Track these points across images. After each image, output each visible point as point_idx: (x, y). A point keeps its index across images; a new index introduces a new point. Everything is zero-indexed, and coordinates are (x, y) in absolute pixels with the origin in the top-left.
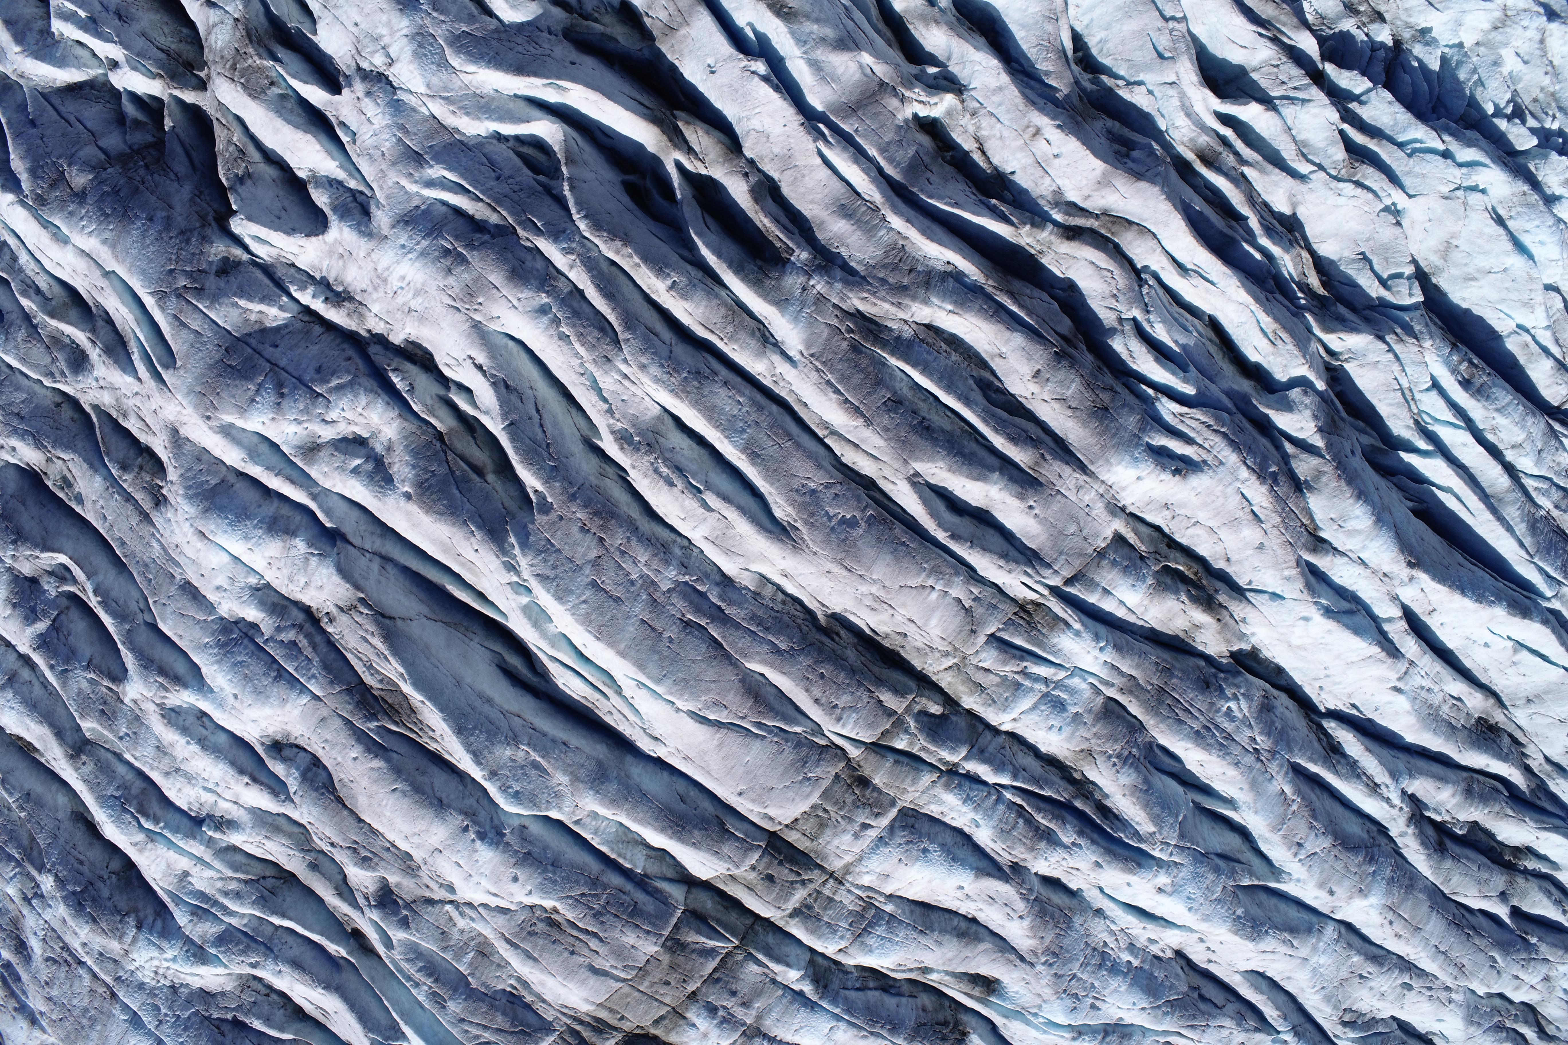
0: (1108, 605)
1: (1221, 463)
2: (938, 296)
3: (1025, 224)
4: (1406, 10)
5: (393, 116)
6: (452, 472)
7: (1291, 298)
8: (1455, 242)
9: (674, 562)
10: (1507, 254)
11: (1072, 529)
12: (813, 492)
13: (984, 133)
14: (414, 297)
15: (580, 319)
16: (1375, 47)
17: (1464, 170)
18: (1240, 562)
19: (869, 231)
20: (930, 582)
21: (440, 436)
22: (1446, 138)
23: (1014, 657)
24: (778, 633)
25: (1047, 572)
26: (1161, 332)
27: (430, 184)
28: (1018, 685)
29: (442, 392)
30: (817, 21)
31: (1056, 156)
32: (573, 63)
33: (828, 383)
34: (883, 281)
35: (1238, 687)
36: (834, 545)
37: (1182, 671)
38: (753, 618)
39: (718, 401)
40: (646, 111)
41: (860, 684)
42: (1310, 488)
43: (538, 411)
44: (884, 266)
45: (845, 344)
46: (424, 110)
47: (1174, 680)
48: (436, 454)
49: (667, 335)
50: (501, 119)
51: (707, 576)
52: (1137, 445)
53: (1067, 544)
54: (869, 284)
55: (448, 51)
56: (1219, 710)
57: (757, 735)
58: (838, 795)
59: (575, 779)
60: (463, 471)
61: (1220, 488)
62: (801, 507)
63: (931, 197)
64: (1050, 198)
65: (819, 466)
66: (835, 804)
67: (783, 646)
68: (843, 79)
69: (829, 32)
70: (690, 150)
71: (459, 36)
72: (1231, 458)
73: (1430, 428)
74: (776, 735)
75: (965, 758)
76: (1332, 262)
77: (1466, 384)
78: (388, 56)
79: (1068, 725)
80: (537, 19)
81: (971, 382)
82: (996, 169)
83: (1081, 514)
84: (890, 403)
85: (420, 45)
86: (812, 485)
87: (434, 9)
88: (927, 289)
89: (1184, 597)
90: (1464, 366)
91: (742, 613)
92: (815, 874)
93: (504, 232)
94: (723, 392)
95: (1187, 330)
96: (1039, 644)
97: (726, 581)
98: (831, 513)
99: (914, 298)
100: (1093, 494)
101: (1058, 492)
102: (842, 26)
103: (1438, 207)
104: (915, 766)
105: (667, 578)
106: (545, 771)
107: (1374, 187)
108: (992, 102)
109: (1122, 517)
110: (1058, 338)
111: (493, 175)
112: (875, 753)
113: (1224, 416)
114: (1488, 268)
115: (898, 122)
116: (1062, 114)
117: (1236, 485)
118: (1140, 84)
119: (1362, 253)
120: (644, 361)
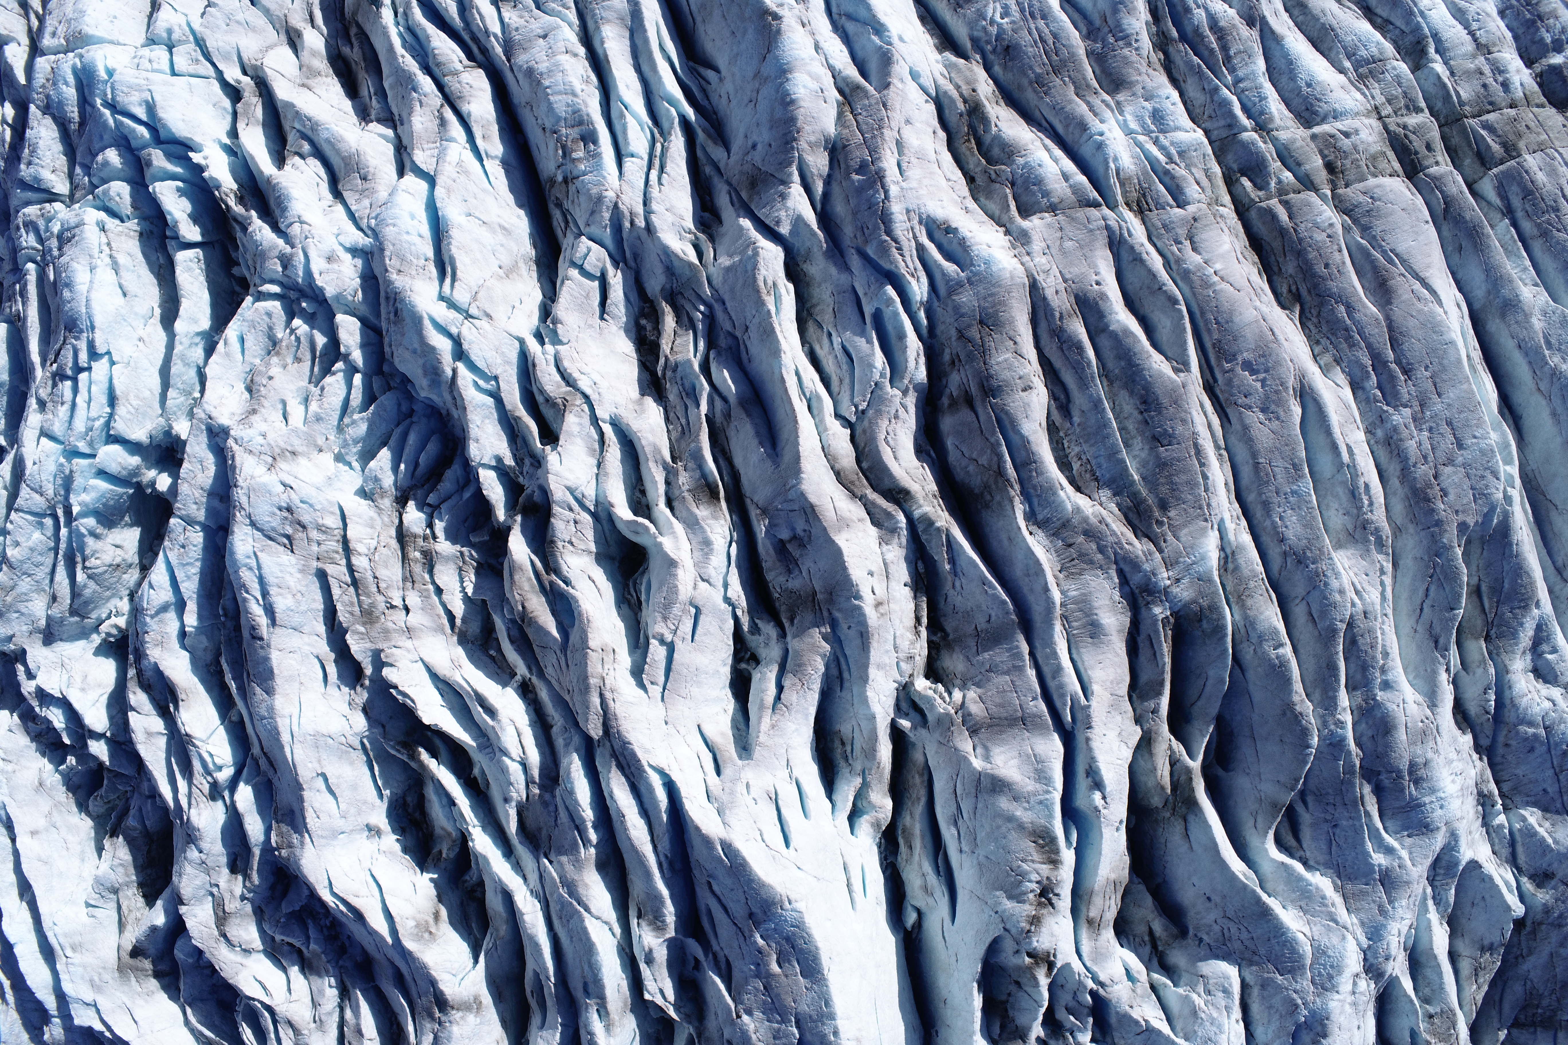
0: (1069, 165)
1: (908, 211)
2: (1064, 509)
3: (938, 530)
4: (372, 527)
5: (1385, 926)
6: (1498, 602)
7: (710, 319)
8: (501, 272)
9: (1389, 426)
10: (460, 226)
11: (1069, 244)
12: (1263, 410)
13: (910, 636)
14: (1452, 761)
15: (1365, 661)
16: (431, 511)
17: (454, 331)
18: (927, 124)
19: (1083, 601)
20: (1216, 279)
21: (1487, 639)
22: (449, 373)
23: (1173, 178)
24: (1339, 321)
25: (1112, 223)
26: (879, 359)
27: (1389, 851)
28: (1181, 154)
29: (1463, 673)
30: (1011, 819)
31: (871, 574)
32: (1209, 899)
33: (1206, 490)
34: (1101, 550)
35: (984, 29)
36: (1274, 357)
37: (1024, 74)
38: (1352, 345)
39: (1299, 529)
40: (1191, 818)
41: (1300, 240)
42: (827, 140)
43: (1421, 611)
44: (1091, 562)
45: (1172, 513)
46: (1355, 920)
47: (1038, 70)
48: (1500, 626)
49: (1299, 611)
50: (1300, 878)
51: (1367, 400)
52: (975, 274)
53: (1081, 235)
54: (1115, 554)
55: (1308, 962)
56: (1013, 22)
57: (1397, 255)
58: (1354, 171)
59: (1527, 316)
60: (1490, 599)
61: (921, 192)
62: (1281, 403)
63: (1004, 602)
64: (896, 540)
65: (1246, 428)
66: (1359, 167)
67: (1342, 308)
68: (1016, 753)
69: (1004, 803)
70: (1174, 762)
71: (1289, 972)
72: (897, 209)
73: (650, 123)
74: (1381, 246)
75: (1246, 130)
76: (627, 331)
77: (589, 138)
78: (1355, 984)
79: (1159, 96)
80: (1205, 959)
81: (1076, 419)
82: (915, 597)
83: (1054, 251)
84: (1165, 442)
85: (1331, 977)
86: (1261, 416)
87: (1297, 1006)
88: (1068, 521)
89: (994, 129)
90: (579, 154)
91: (1359, 354)
92: (1392, 127)
93: (1369, 774)
94: (1290, 534)
95: (844, 348)
96: (1145, 173)
97: (1355, 387)
98: (1259, 385)
99: (1085, 520)
100: (1037, 260)
101: (1065, 281)
102: (980, 806)
103: (500, 313)
104: (1285, 153)
105: (1401, 417)
106: (1545, 337)
107: (554, 371)
108: (890, 659)
109: (1013, 228)
110: (980, 410)
111: (1338, 831)
112: (1312, 183)
113: (870, 251)
114: (484, 228)
115: (979, 691)
116: (839, 610)
117: (904, 184)
118: (727, 600)
119: (602, 318)
120: (1337, 597)
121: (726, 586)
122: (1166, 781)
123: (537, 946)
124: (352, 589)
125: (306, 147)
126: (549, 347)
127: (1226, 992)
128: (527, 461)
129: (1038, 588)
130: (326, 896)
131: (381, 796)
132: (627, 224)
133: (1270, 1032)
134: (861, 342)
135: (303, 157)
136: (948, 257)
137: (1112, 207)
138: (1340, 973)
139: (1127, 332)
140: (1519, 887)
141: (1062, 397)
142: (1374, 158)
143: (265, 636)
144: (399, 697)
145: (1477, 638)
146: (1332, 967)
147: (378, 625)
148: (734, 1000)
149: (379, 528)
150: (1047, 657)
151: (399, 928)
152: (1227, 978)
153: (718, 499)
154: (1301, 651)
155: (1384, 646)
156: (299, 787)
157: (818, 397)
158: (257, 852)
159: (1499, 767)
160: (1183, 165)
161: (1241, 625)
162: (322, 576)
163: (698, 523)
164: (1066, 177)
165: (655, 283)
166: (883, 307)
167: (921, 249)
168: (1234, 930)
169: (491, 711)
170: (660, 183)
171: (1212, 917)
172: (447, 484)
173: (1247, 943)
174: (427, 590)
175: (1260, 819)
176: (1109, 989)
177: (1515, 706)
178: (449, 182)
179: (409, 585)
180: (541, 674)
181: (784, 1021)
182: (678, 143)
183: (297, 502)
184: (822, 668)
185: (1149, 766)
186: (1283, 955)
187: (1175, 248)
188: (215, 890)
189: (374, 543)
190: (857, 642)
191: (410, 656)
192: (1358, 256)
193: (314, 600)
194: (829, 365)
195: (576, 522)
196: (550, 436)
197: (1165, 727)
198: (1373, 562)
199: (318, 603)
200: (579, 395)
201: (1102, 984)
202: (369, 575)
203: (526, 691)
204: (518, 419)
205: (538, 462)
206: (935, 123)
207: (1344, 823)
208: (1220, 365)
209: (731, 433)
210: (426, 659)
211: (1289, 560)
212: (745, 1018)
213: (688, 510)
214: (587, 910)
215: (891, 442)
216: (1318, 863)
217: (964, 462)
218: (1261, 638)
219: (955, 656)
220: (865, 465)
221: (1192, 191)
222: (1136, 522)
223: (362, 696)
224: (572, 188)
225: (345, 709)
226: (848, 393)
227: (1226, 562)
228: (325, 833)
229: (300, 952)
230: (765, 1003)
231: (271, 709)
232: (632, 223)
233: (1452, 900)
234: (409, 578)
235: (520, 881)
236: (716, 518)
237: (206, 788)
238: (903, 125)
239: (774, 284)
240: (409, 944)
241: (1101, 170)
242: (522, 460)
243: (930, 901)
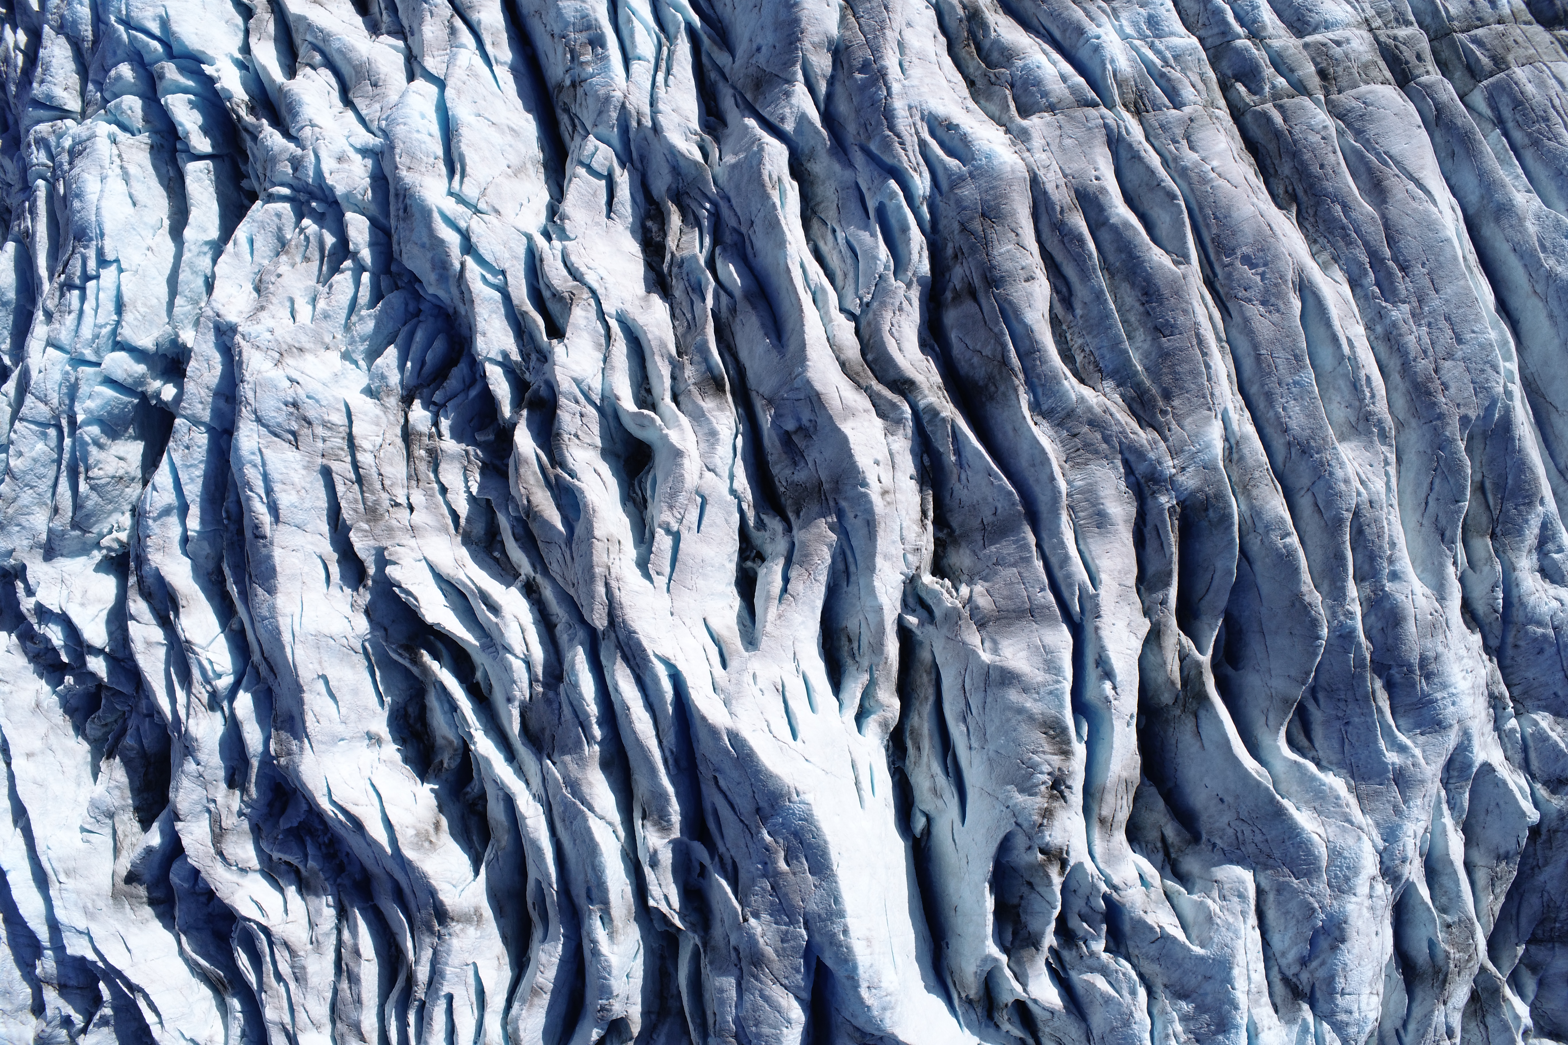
0: (1067, 68)
1: (910, 108)
2: (1069, 399)
3: (944, 420)
4: (378, 425)
5: (1400, 826)
6: (1502, 499)
7: (716, 216)
8: (509, 171)
9: (1388, 321)
10: (469, 125)
11: (1068, 142)
12: (1264, 303)
13: (916, 528)
14: (1462, 658)
15: (1372, 551)
16: (437, 409)
17: (463, 225)
18: (928, 28)
19: (1089, 491)
20: (1213, 175)
21: (1493, 536)
22: (457, 266)
23: (1169, 80)
24: (1336, 220)
25: (1111, 122)
26: (883, 252)
27: (1402, 749)
28: (1176, 58)
29: (1470, 571)
30: (1021, 711)
31: (877, 463)
32: (1222, 800)
33: (1209, 379)
34: (1106, 439)
36: (1273, 252)
38: (1349, 243)
39: (1302, 419)
40: (1202, 714)
41: (1295, 142)
42: (830, 42)
43: (1427, 503)
44: (1096, 452)
45: (1176, 403)
46: (1370, 821)
48: (1505, 523)
49: (1305, 502)
50: (1313, 778)
51: (1366, 297)
52: (977, 168)
53: (1080, 133)
54: (1120, 443)
55: (1324, 864)
57: (1390, 157)
58: (1346, 78)
59: (1521, 220)
60: (1495, 495)
61: (923, 90)
62: (1280, 295)
63: (1010, 493)
64: (901, 431)
65: (1246, 321)
66: (1351, 74)
67: (1338, 208)
68: (1025, 646)
69: (1014, 696)
70: (1183, 658)
71: (1305, 875)
72: (899, 105)
73: (656, 28)
74: (1375, 149)
75: (1239, 37)
76: (633, 232)
77: (597, 42)
78: (1372, 887)
79: (1153, 3)
80: (1219, 864)
81: (1079, 312)
82: (921, 491)
83: (1054, 148)
84: (1167, 332)
85: (1347, 879)
86: (1261, 309)
87: (1313, 910)
88: (1073, 411)
89: (993, 34)
90: (587, 57)
91: (1357, 251)
92: (1383, 39)
93: (1380, 668)
94: (1293, 424)
95: (848, 242)
96: (1141, 76)
97: (1354, 284)
98: (1258, 278)
99: (1090, 409)
100: (1037, 156)
101: (1065, 176)
102: (989, 700)
103: (508, 209)
104: (1279, 60)
105: (1399, 313)
106: (1539, 240)
107: (561, 266)
108: (897, 550)
109: (1013, 127)
110: (983, 301)
111: (1350, 728)
112: (1305, 88)
113: (873, 147)
114: (493, 129)
115: (986, 584)
116: (845, 499)
117: (906, 82)
118: (733, 492)
119: (609, 217)
120: (1343, 487)
121: (732, 477)
122: (1176, 676)
123: (539, 851)
124: (356, 486)
125: (318, 58)
126: (556, 243)
127: (1242, 896)
128: (534, 357)
129: (1044, 477)
130: (325, 805)
131: (382, 703)
132: (634, 124)
133: (1287, 938)
134: (865, 236)
135: (314, 68)
136: (950, 153)
137: (1111, 107)
138: (1356, 874)
139: (1127, 225)
140: (1533, 794)
141: (1064, 290)
142: (1365, 67)
143: (268, 534)
144: (402, 595)
145: (1483, 536)
146: (1348, 868)
147: (382, 523)
148: (740, 903)
149: (384, 426)
150: (1054, 548)
151: (398, 836)
152: (1242, 882)
153: (724, 391)
154: (1308, 542)
155: (1390, 536)
156: (300, 689)
157: (823, 290)
158: (255, 763)
159: (1510, 670)
160: (1178, 68)
161: (1247, 515)
162: (327, 473)
163: (704, 415)
164: (1064, 78)
165: (661, 184)
166: (886, 201)
167: (923, 144)
168: (1247, 832)
169: (495, 609)
170: (666, 84)
171: (1225, 819)
172: (453, 382)
173: (1261, 846)
174: (432, 489)
175: (1271, 717)
176: (1122, 893)
177: (1523, 605)
178: (460, 84)
179: (414, 483)
180: (546, 572)
181: (792, 922)
182: (683, 48)
183: (304, 397)
184: (829, 560)
185: (1159, 661)
186: (1299, 857)
187: (1172, 147)
188: (212, 806)
189: (379, 440)
190: (864, 531)
191: (414, 555)
192: (1352, 159)
193: (318, 498)
194: (834, 261)
195: (582, 415)
196: (556, 331)
197: (1173, 622)
198: (1377, 453)
199: (322, 502)
200: (586, 290)
201: (1115, 888)
202: (374, 472)
203: (530, 591)
204: (524, 314)
205: (545, 357)
206: (935, 27)
207: (1356, 720)
208: (1219, 259)
209: (737, 328)
210: (429, 558)
211: (1293, 451)
212: (752, 921)
213: (694, 402)
214: (591, 809)
215: (896, 334)
216: (1331, 763)
217: (968, 354)
218: (1268, 528)
219: (961, 551)
220: (870, 357)
221: (1188, 93)
222: (1141, 413)
223: (365, 597)
224: (580, 91)
225: (347, 610)
226: (853, 286)
227: (1231, 453)
228: (324, 739)
229: (297, 872)
230: (772, 904)
231: (273, 608)
232: (639, 122)
233: (1466, 805)
234: (414, 477)
235: (522, 785)
236: (722, 410)
237: (205, 697)
238: (904, 27)
239: (779, 179)
240: (409, 853)
241: (1098, 71)
242: (528, 355)
243: (940, 803)
